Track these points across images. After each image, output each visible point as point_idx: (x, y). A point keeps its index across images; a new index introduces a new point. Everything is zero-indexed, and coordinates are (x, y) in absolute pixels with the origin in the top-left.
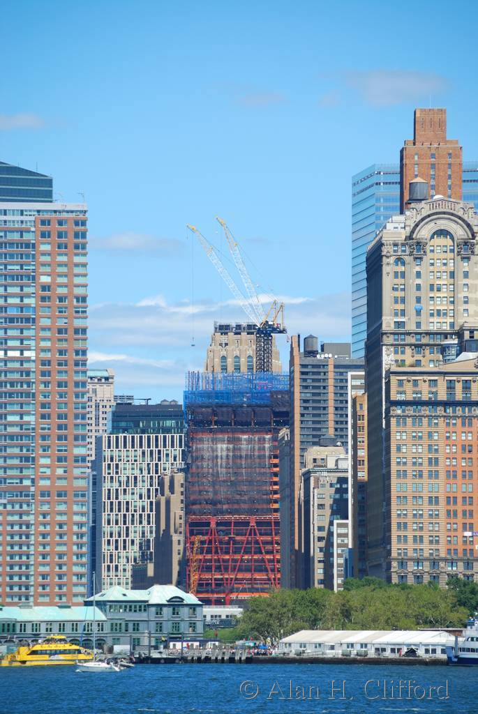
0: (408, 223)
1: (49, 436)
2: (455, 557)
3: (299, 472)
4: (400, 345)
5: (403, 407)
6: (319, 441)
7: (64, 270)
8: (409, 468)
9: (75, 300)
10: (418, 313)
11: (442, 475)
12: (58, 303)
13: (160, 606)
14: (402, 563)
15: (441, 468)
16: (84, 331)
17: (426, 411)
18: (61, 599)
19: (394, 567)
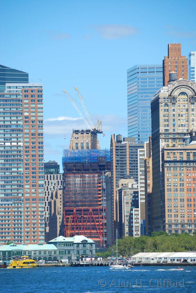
0: (169, 89)
1: (29, 176)
2: (191, 223)
3: (115, 190)
4: (167, 138)
5: (170, 163)
6: (124, 177)
7: (34, 110)
8: (172, 187)
9: (38, 122)
10: (174, 125)
11: (185, 190)
12: (31, 123)
13: (78, 244)
14: (170, 225)
15: (185, 188)
16: (42, 134)
17: (178, 164)
18: (34, 241)
19: (167, 227)
